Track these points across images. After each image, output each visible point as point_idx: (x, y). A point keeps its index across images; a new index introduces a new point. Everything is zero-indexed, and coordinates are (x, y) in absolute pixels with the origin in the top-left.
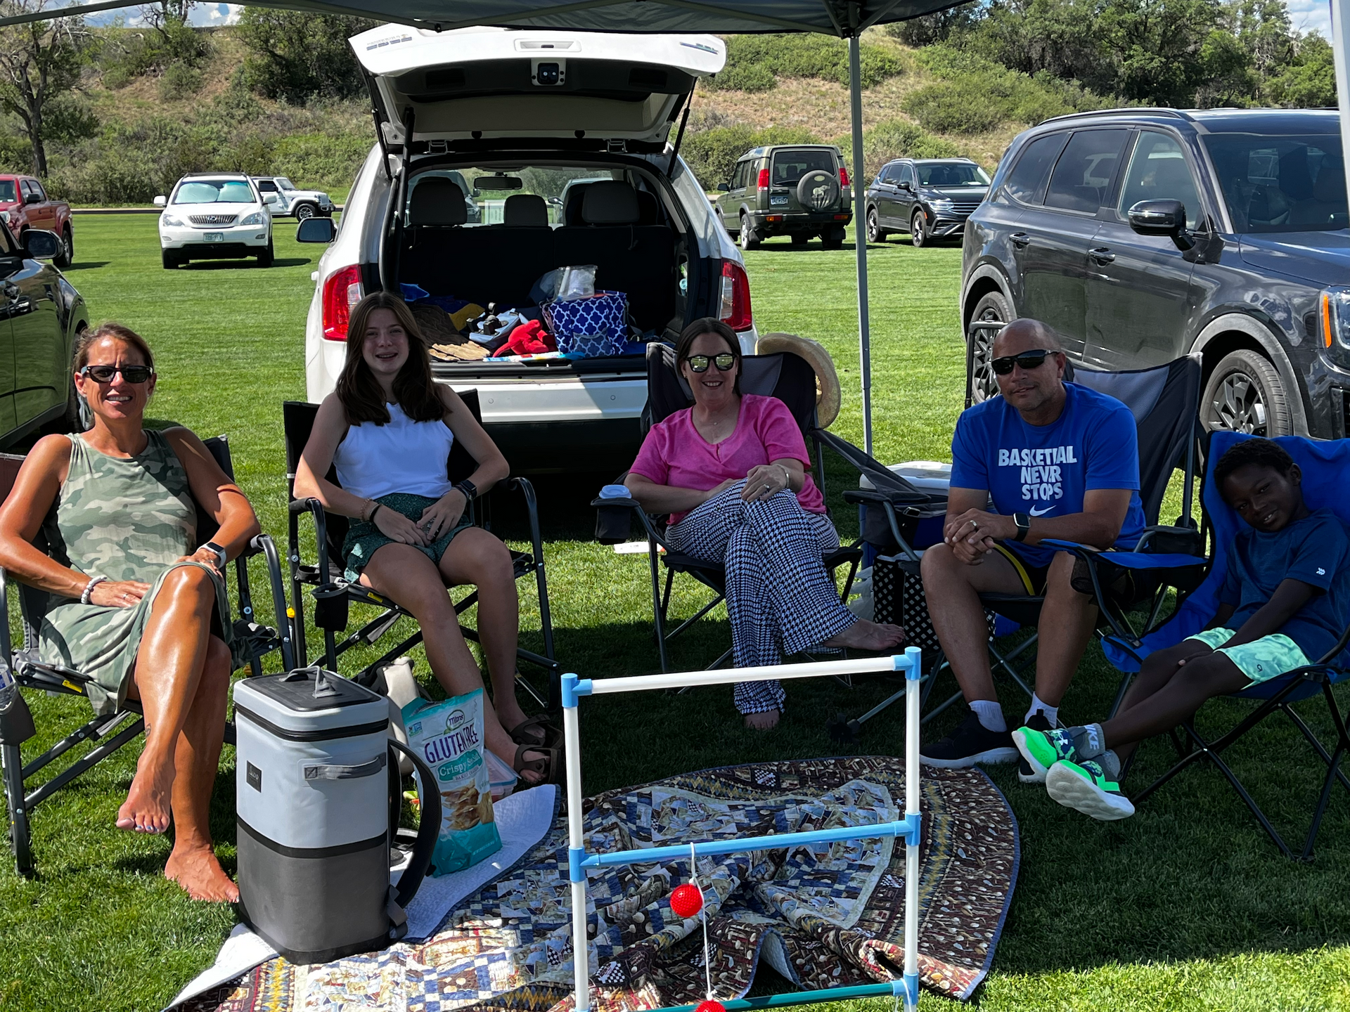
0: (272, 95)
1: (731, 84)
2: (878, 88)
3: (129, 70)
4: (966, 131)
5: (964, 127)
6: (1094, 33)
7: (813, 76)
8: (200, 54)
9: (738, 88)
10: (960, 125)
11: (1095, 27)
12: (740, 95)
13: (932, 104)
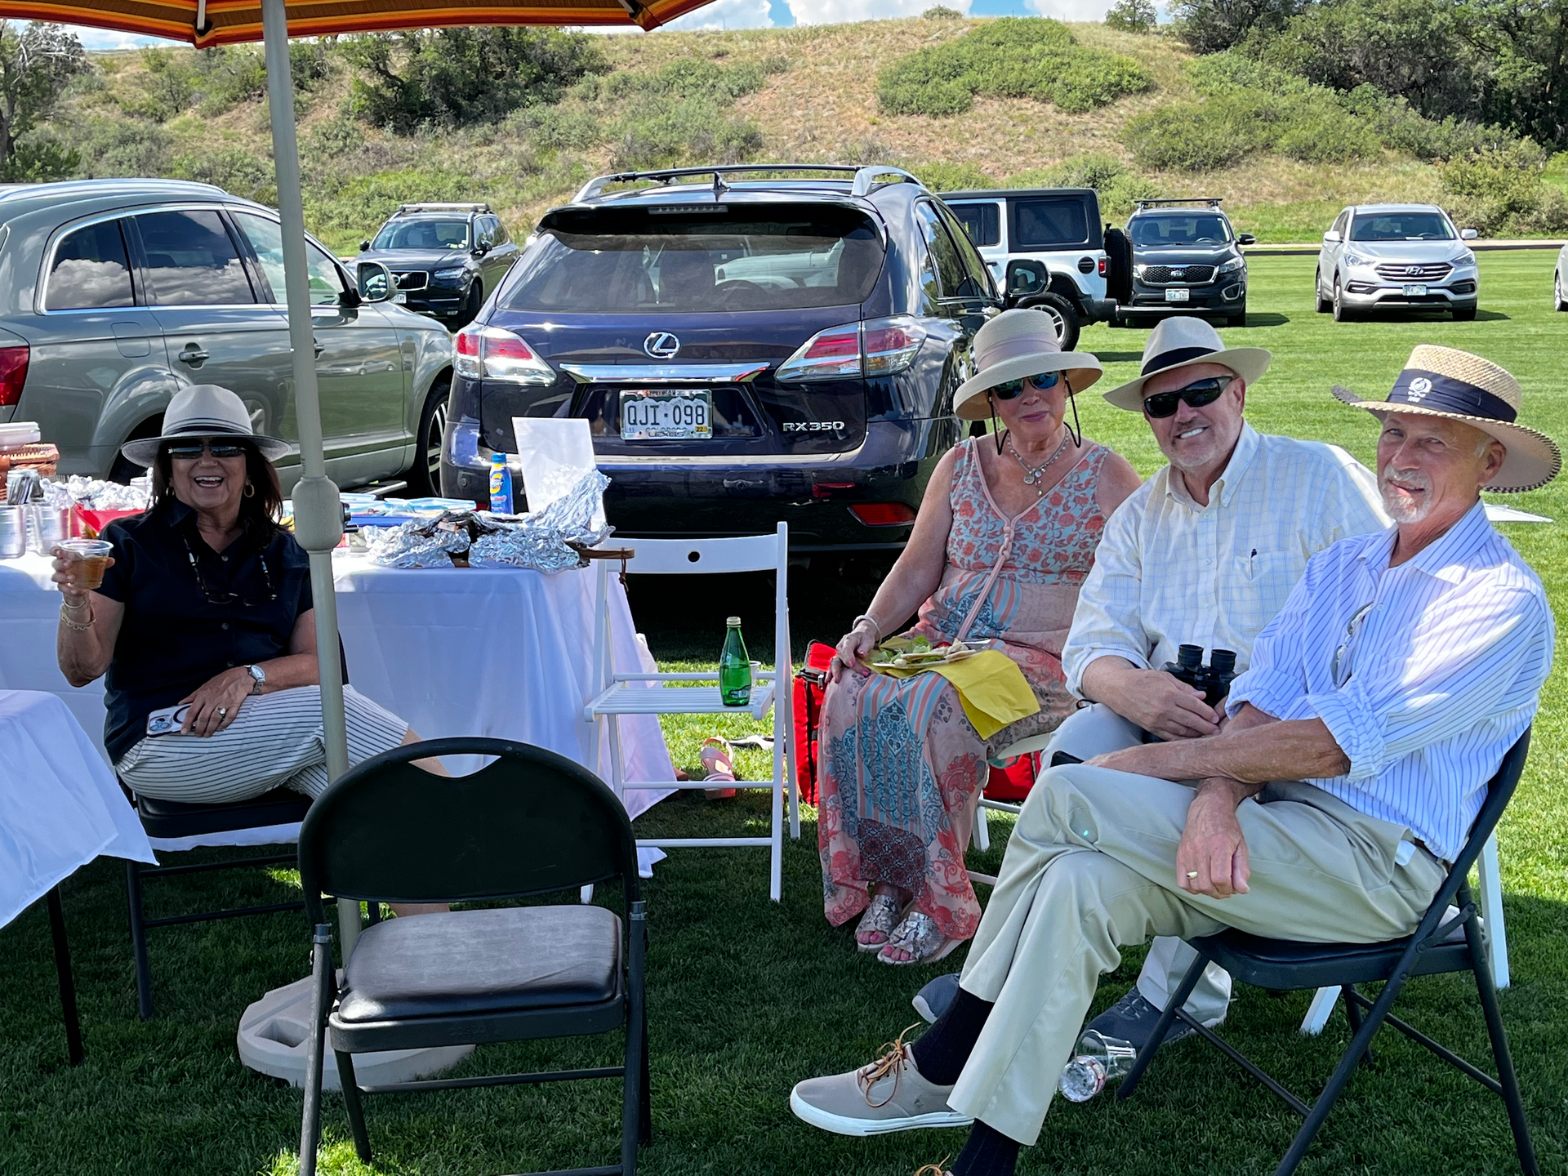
0: (379, 122)
1: (914, 106)
2: (1102, 111)
3: (231, 95)
4: (1192, 167)
5: (1187, 163)
6: (1432, 34)
7: (1021, 95)
8: (317, 75)
9: (920, 111)
10: (1183, 160)
11: (1433, 25)
12: (922, 120)
13: (1155, 131)
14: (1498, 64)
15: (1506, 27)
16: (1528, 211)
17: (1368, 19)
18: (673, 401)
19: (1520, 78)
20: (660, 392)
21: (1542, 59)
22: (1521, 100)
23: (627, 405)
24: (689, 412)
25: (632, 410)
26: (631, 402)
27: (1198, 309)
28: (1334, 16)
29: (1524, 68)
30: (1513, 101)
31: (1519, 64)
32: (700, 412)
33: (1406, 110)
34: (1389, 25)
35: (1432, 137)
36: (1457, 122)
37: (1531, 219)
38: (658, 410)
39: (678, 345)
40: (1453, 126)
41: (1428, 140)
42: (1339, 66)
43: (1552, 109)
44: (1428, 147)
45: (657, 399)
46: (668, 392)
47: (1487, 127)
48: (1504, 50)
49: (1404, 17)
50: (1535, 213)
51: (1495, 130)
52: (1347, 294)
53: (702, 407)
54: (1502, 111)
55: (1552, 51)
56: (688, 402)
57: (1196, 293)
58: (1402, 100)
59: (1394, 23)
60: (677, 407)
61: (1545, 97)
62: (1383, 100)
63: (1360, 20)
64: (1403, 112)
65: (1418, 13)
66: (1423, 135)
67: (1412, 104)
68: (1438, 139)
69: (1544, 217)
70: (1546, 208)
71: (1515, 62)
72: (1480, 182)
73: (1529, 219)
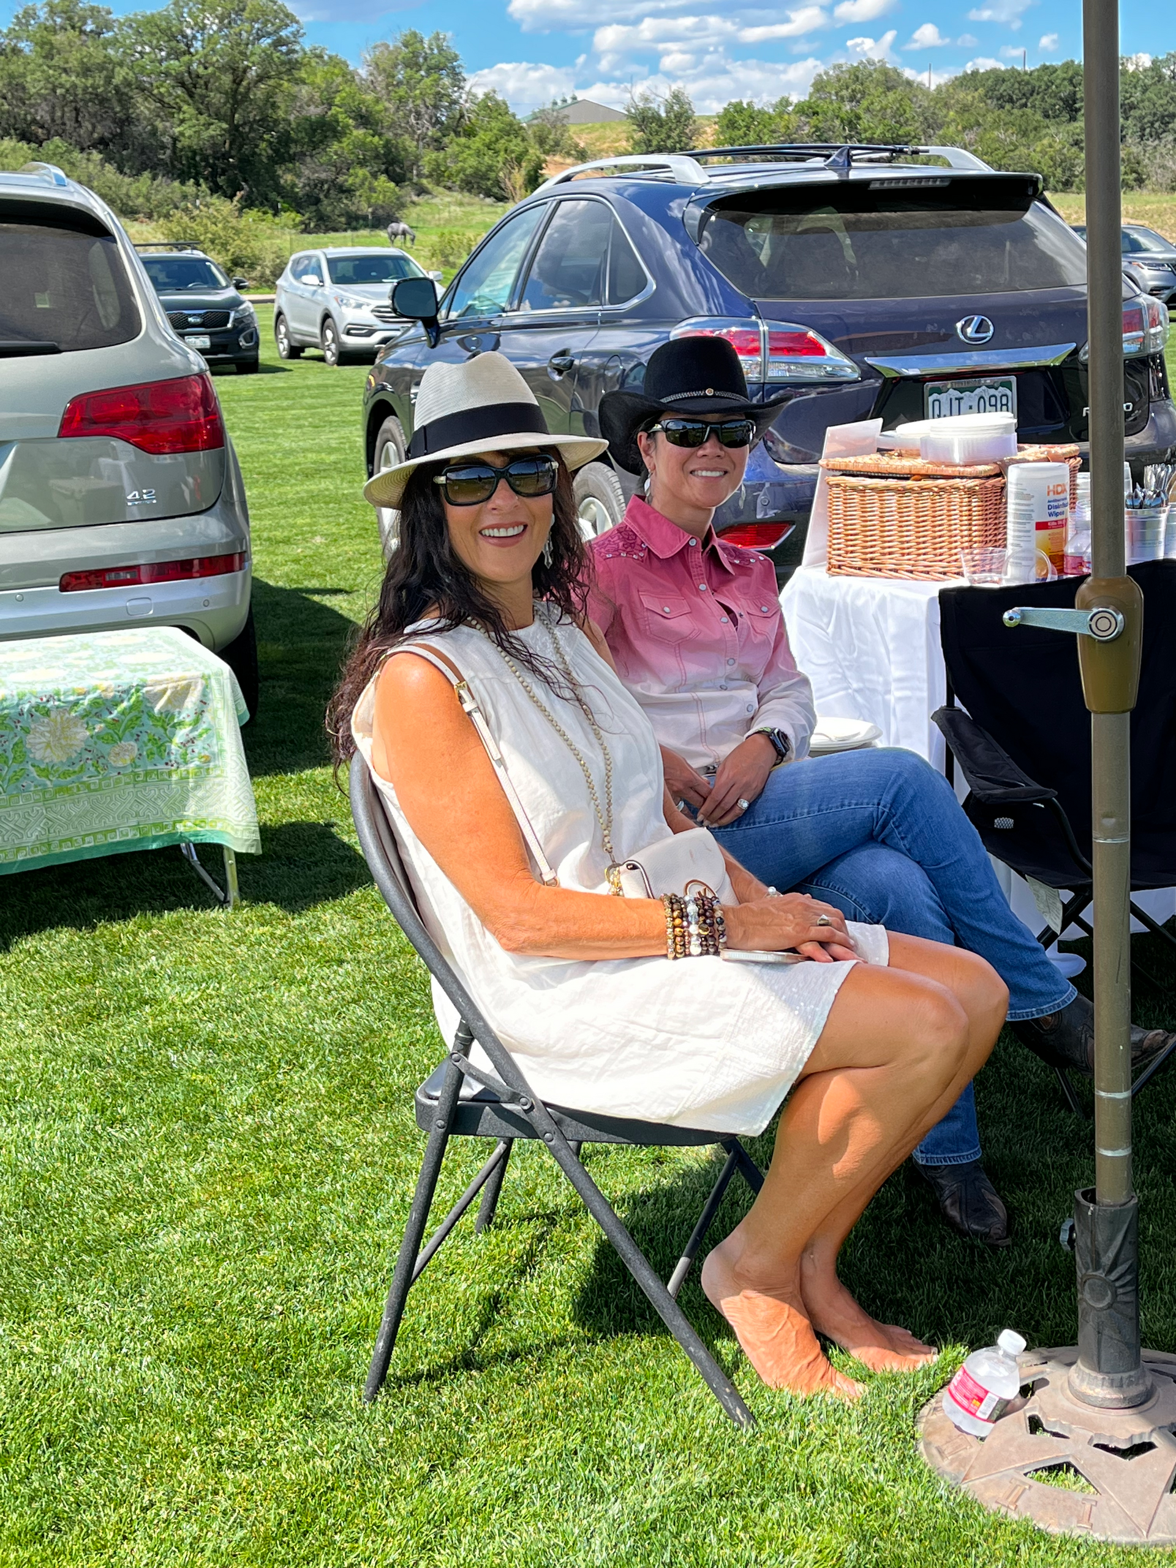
14: (182, 121)
15: (183, 85)
16: (252, 267)
17: (51, 72)
18: (978, 391)
19: (205, 135)
20: (964, 383)
21: (219, 117)
22: (205, 158)
23: (931, 399)
24: (993, 402)
25: (937, 403)
26: (935, 396)
27: (220, 356)
28: (13, 67)
29: (208, 125)
30: (198, 158)
31: (202, 122)
32: (1004, 401)
33: (103, 166)
34: (73, 78)
35: (132, 194)
36: (154, 179)
37: (256, 273)
38: (962, 402)
39: (992, 328)
40: (149, 182)
41: (128, 196)
42: (25, 119)
43: (232, 166)
44: (131, 203)
45: (962, 391)
46: (972, 382)
47: (183, 183)
48: (185, 107)
49: (86, 71)
50: (259, 268)
51: (190, 187)
52: (345, 338)
53: (1006, 395)
54: (189, 168)
55: (226, 110)
56: (992, 391)
57: (216, 340)
58: (96, 156)
59: (78, 76)
60: (982, 397)
61: (225, 156)
62: (77, 155)
63: (43, 71)
64: (99, 167)
65: (101, 68)
66: (124, 190)
67: (108, 159)
68: (138, 196)
69: (268, 272)
70: (268, 263)
71: (198, 120)
72: (202, 238)
73: (254, 274)
